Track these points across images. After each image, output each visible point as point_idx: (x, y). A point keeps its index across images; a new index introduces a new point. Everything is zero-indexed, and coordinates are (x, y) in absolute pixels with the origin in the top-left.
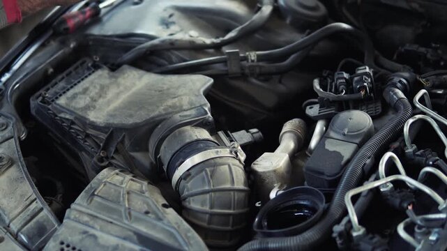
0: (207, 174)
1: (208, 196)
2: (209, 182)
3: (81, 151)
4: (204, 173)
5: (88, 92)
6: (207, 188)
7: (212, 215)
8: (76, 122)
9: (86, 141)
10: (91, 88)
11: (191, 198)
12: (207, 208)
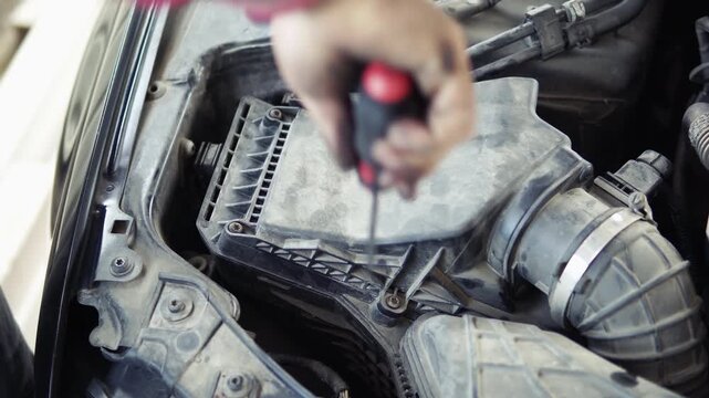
0: (620, 267)
1: (640, 303)
2: (632, 278)
3: (340, 293)
4: (613, 267)
5: (310, 179)
6: (633, 291)
7: (661, 330)
8: (327, 248)
9: (352, 277)
10: (310, 168)
11: (608, 320)
12: (647, 326)
